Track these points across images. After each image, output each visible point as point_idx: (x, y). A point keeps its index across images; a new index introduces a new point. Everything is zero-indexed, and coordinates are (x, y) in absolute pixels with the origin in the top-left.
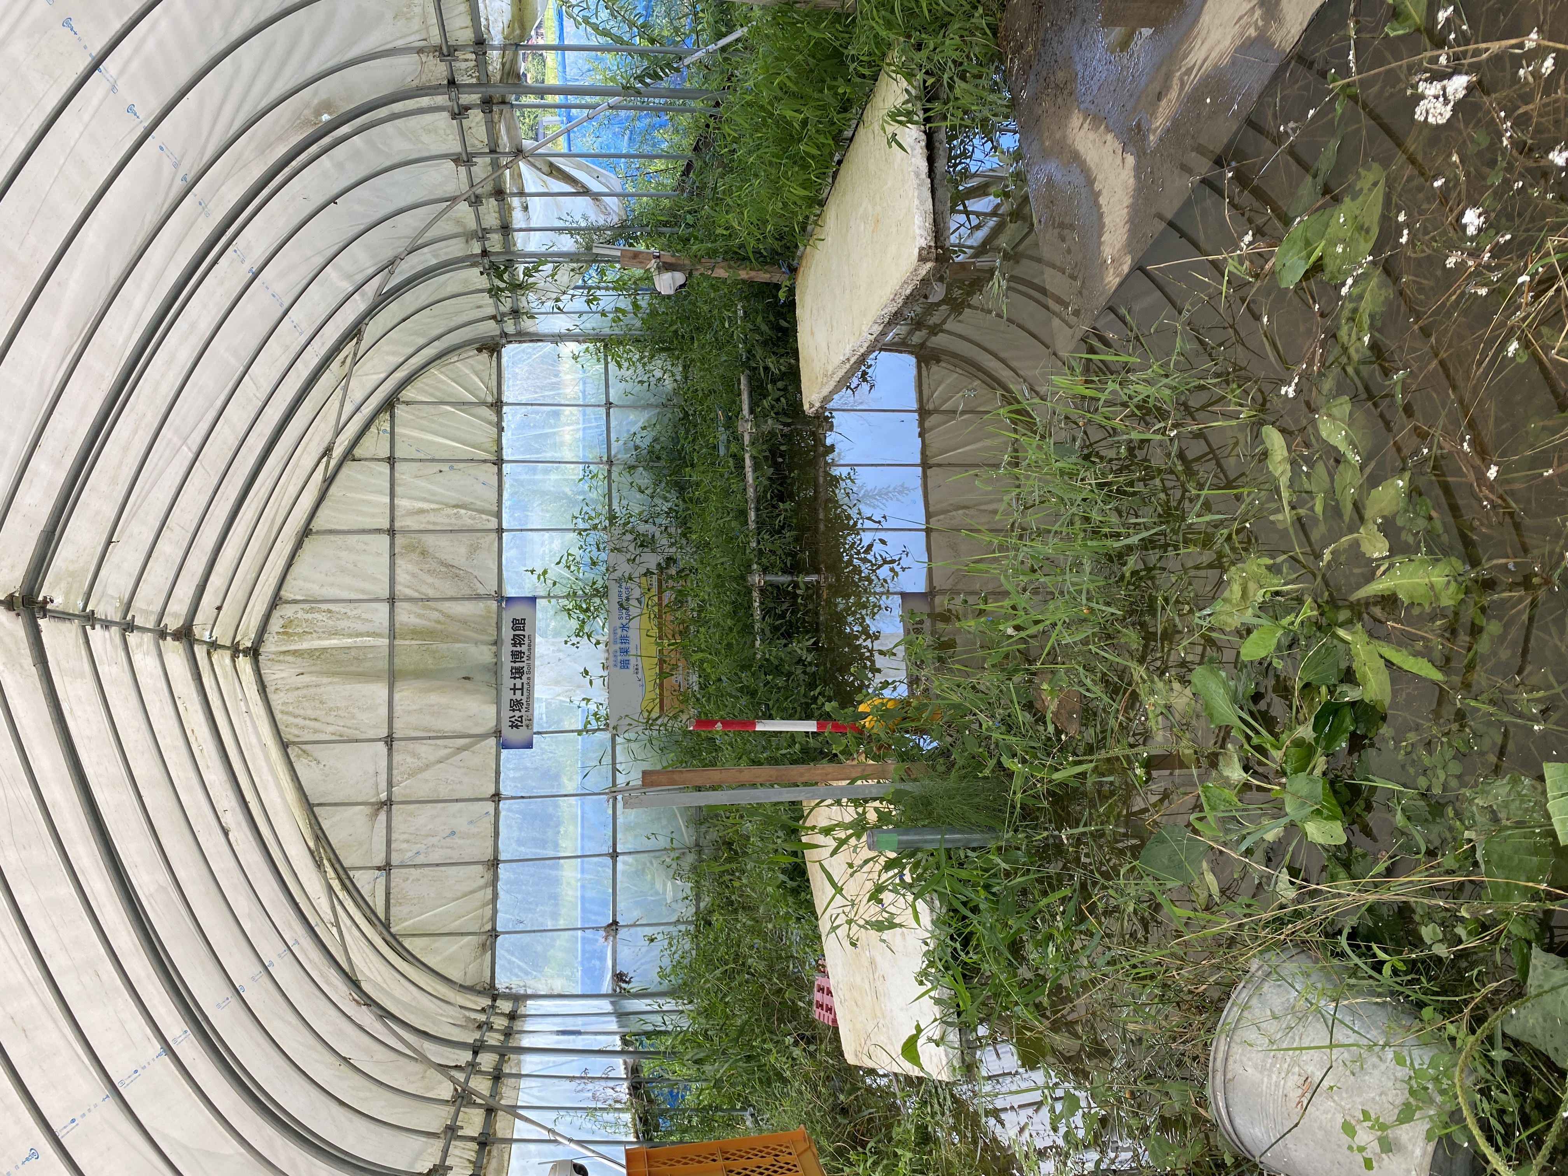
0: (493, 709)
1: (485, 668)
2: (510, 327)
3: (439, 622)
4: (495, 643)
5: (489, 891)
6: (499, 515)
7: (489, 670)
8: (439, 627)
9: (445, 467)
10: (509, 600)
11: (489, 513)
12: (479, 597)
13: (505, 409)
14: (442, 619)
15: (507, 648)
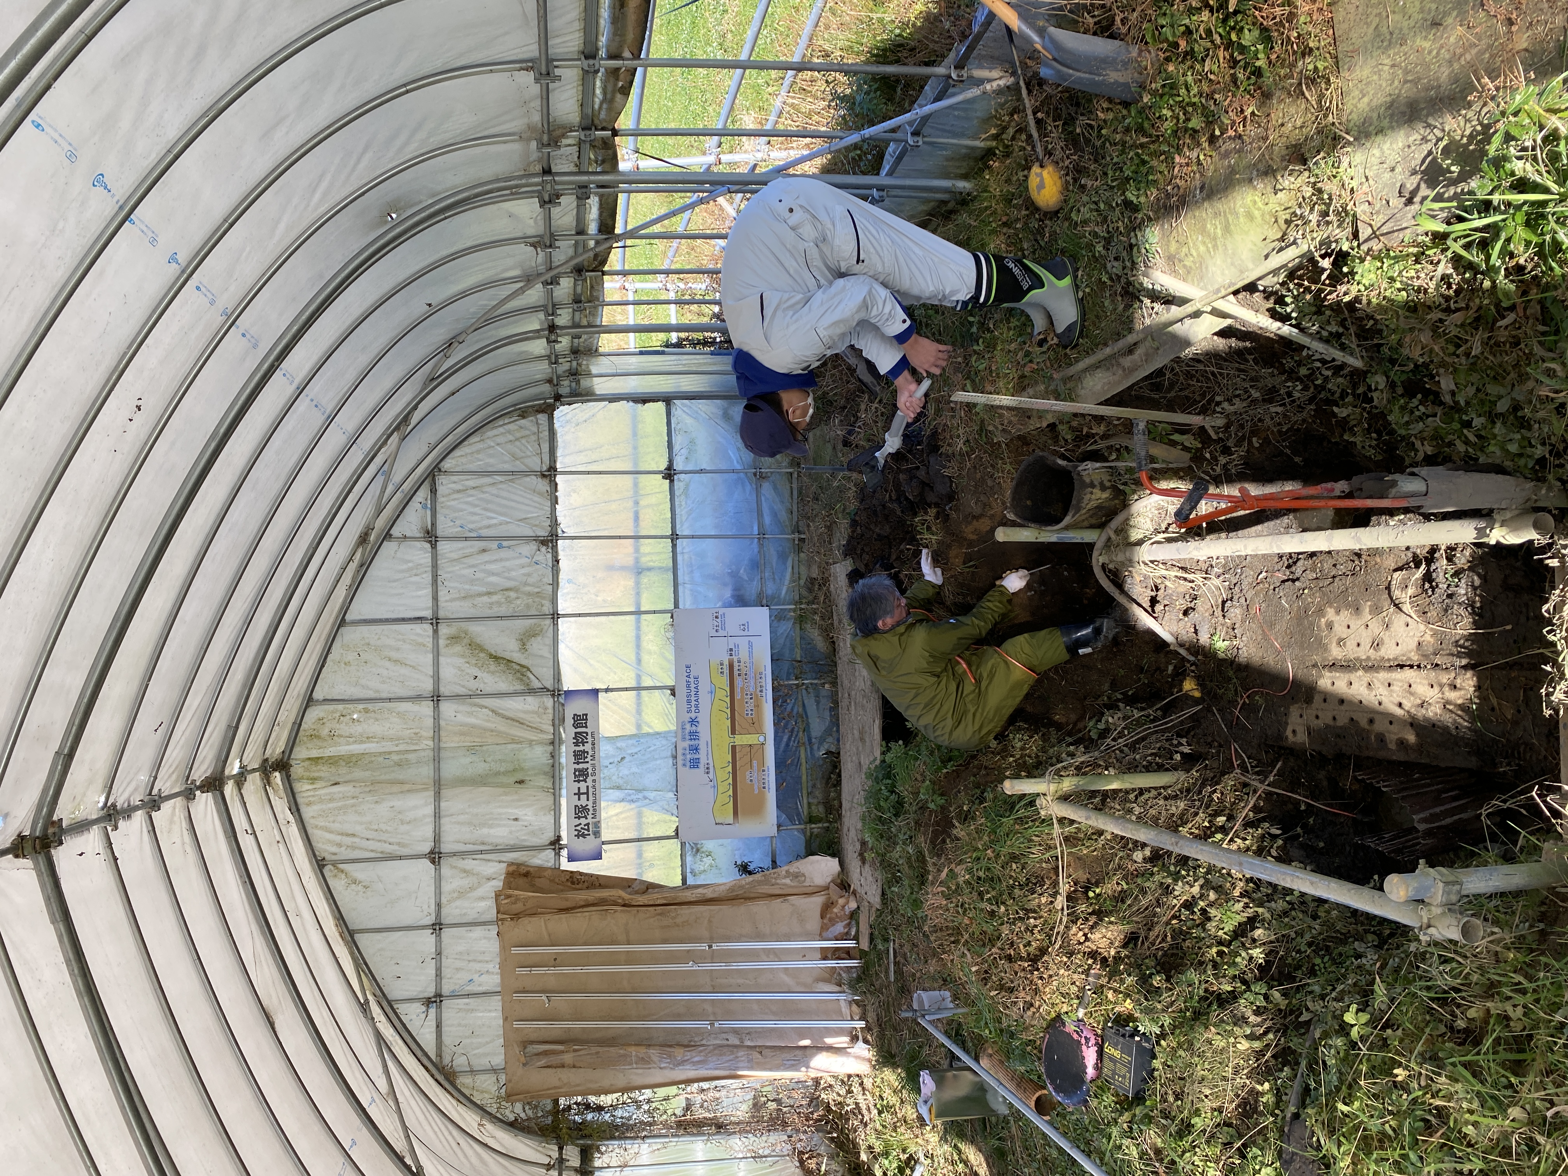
0: (550, 815)
1: (538, 770)
2: (565, 389)
3: (488, 721)
4: (552, 743)
6: (554, 598)
7: (545, 773)
8: (489, 726)
9: (491, 545)
10: (568, 693)
11: (542, 596)
12: (533, 692)
13: (559, 478)
14: (492, 717)
15: (567, 748)
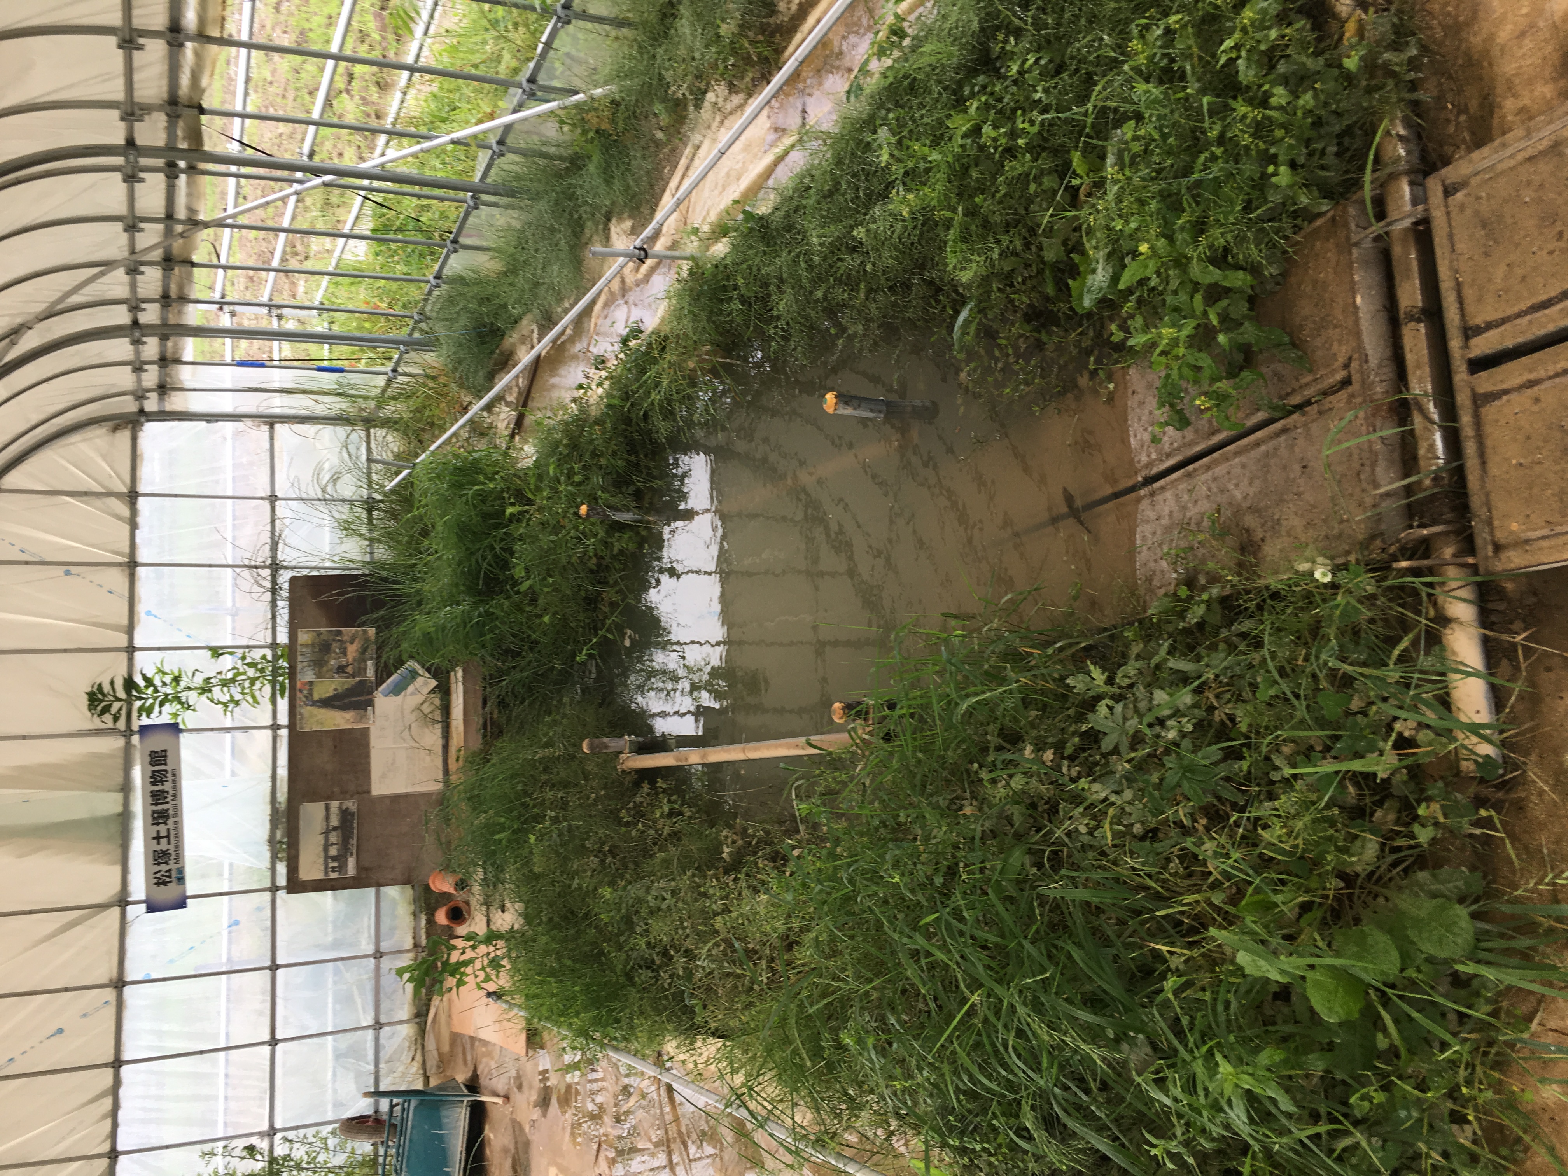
0: (117, 870)
1: (108, 820)
2: (151, 404)
4: (121, 789)
5: (108, 1102)
6: (130, 630)
10: (145, 729)
11: (115, 628)
13: (142, 502)
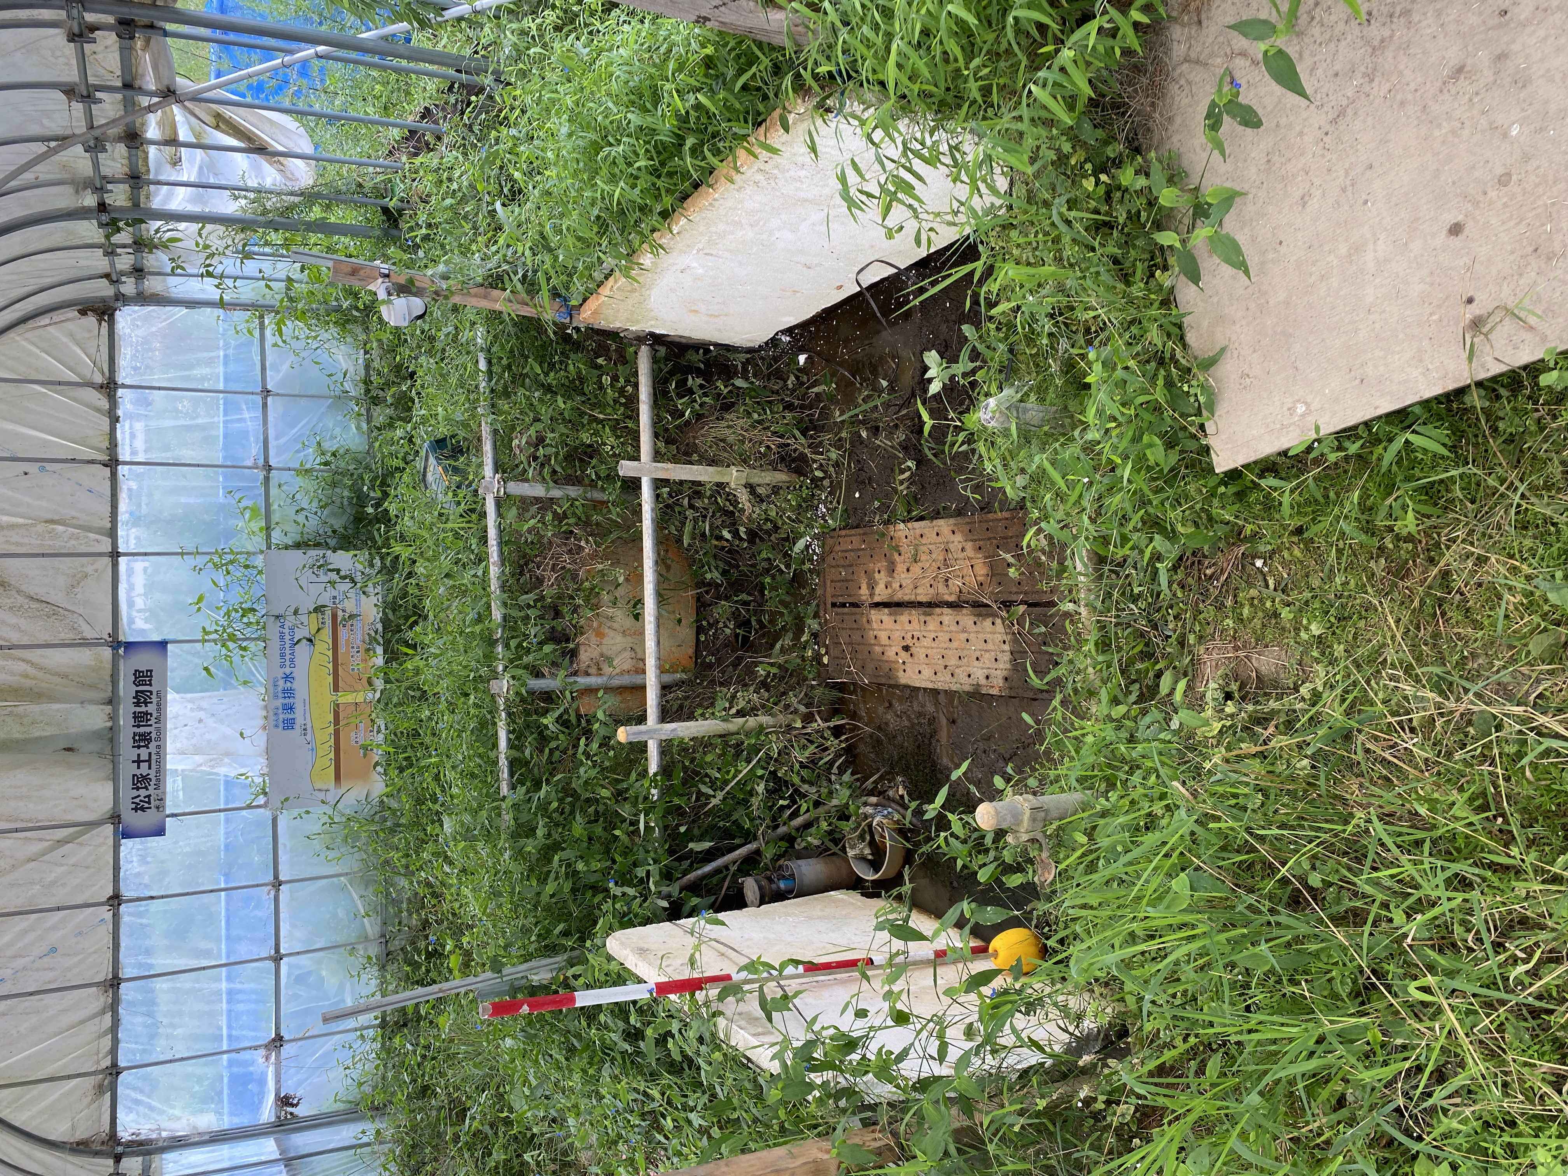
0: (108, 788)
1: (97, 735)
2: (129, 287)
3: (26, 676)
4: (110, 702)
5: (108, 1018)
6: (112, 533)
7: (101, 738)
8: (28, 683)
9: (32, 468)
10: (129, 645)
11: (98, 531)
12: (85, 643)
13: (121, 393)
14: (31, 671)
15: (126, 710)
